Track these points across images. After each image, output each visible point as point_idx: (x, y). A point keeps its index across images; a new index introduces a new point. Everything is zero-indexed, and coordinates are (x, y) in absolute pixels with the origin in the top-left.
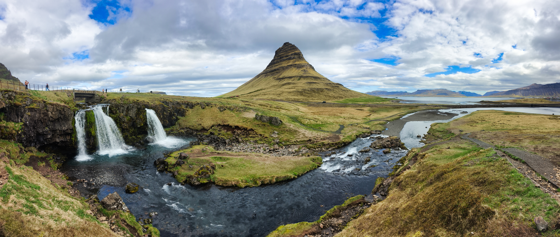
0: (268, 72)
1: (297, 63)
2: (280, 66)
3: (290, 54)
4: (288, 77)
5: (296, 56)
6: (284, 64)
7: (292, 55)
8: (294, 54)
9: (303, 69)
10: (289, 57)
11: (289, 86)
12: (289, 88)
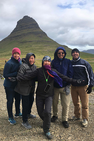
1: (34, 31)
2: (22, 33)
3: (29, 24)
4: (29, 42)
6: (25, 31)
7: (30, 25)
8: (32, 24)
9: (39, 35)
10: (28, 26)
11: (31, 48)
12: (31, 49)
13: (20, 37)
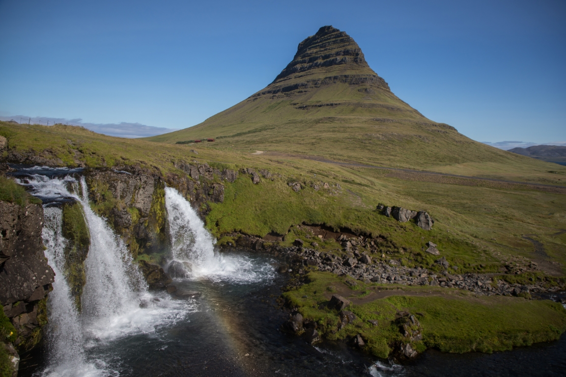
0: (279, 91)
1: (348, 73)
2: (309, 78)
3: (334, 52)
4: (328, 105)
5: (348, 58)
6: (319, 74)
7: (338, 54)
8: (344, 52)
9: (364, 87)
10: (331, 59)
11: (333, 125)
12: (331, 130)
13: (303, 90)
